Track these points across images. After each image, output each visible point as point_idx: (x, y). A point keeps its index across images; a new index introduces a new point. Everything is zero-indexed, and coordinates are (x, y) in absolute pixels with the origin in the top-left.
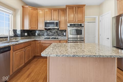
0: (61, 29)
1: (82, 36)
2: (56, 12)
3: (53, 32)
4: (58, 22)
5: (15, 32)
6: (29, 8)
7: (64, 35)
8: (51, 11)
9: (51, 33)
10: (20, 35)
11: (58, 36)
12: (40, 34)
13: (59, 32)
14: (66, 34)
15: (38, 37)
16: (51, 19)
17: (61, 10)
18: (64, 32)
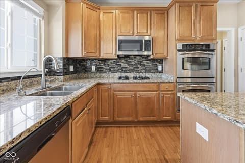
0: (157, 55)
1: (212, 72)
2: (145, 15)
3: (133, 63)
4: (149, 41)
5: (48, 63)
6: (82, 3)
7: (157, 69)
8: (131, 14)
9: (128, 67)
10: (61, 71)
11: (145, 72)
12: (102, 68)
13: (148, 63)
14: (162, 68)
15: (98, 75)
16: (133, 33)
17: (156, 12)
18: (158, 64)
